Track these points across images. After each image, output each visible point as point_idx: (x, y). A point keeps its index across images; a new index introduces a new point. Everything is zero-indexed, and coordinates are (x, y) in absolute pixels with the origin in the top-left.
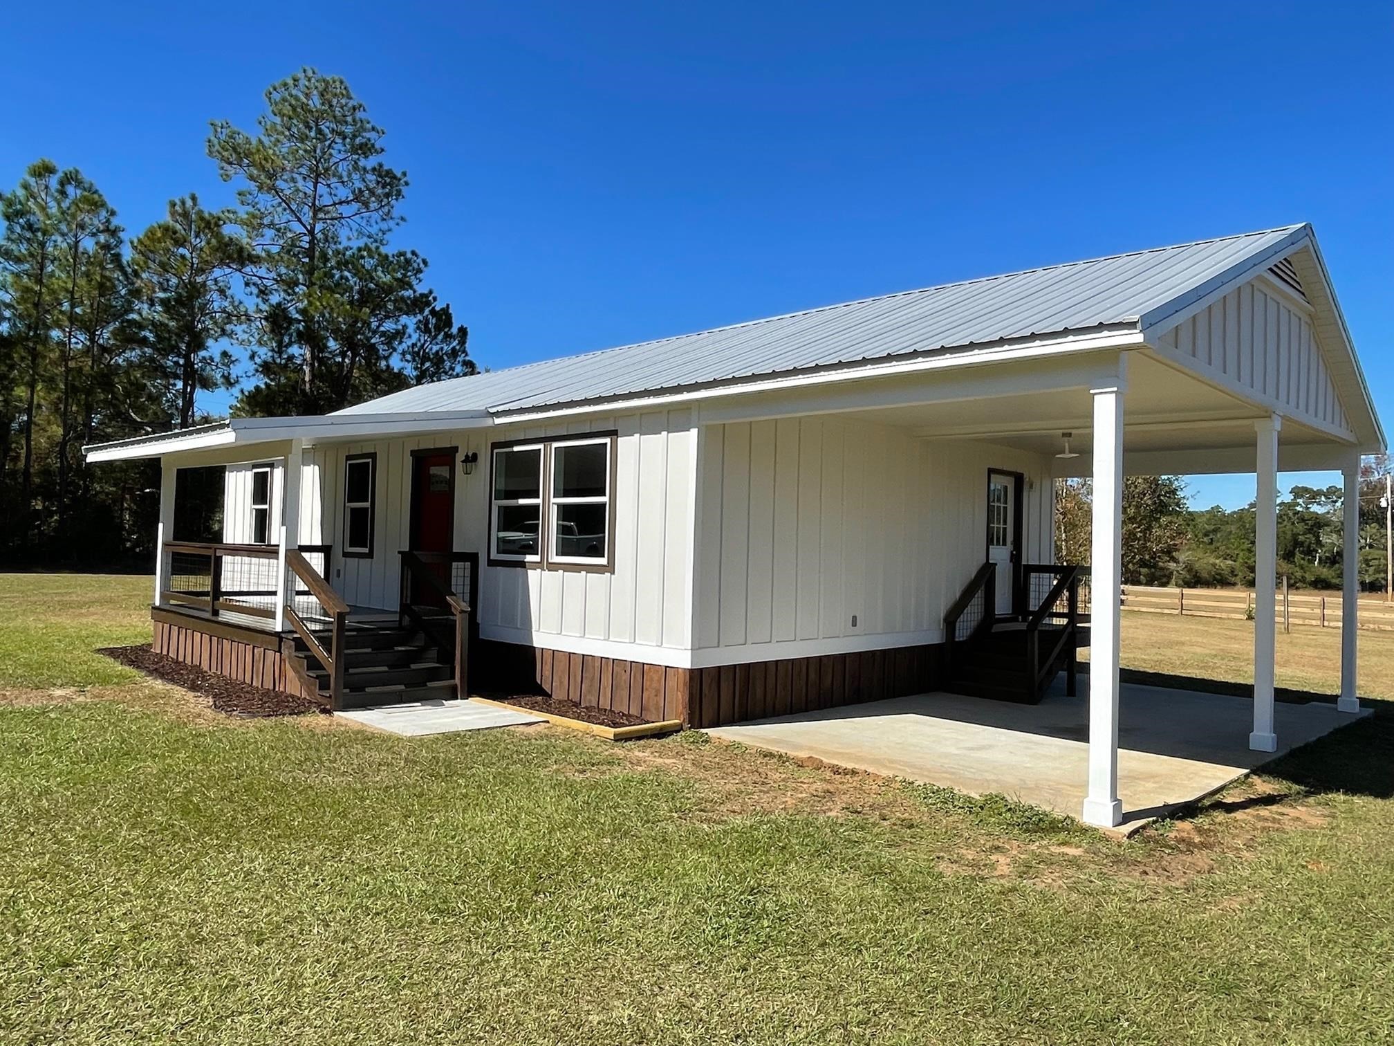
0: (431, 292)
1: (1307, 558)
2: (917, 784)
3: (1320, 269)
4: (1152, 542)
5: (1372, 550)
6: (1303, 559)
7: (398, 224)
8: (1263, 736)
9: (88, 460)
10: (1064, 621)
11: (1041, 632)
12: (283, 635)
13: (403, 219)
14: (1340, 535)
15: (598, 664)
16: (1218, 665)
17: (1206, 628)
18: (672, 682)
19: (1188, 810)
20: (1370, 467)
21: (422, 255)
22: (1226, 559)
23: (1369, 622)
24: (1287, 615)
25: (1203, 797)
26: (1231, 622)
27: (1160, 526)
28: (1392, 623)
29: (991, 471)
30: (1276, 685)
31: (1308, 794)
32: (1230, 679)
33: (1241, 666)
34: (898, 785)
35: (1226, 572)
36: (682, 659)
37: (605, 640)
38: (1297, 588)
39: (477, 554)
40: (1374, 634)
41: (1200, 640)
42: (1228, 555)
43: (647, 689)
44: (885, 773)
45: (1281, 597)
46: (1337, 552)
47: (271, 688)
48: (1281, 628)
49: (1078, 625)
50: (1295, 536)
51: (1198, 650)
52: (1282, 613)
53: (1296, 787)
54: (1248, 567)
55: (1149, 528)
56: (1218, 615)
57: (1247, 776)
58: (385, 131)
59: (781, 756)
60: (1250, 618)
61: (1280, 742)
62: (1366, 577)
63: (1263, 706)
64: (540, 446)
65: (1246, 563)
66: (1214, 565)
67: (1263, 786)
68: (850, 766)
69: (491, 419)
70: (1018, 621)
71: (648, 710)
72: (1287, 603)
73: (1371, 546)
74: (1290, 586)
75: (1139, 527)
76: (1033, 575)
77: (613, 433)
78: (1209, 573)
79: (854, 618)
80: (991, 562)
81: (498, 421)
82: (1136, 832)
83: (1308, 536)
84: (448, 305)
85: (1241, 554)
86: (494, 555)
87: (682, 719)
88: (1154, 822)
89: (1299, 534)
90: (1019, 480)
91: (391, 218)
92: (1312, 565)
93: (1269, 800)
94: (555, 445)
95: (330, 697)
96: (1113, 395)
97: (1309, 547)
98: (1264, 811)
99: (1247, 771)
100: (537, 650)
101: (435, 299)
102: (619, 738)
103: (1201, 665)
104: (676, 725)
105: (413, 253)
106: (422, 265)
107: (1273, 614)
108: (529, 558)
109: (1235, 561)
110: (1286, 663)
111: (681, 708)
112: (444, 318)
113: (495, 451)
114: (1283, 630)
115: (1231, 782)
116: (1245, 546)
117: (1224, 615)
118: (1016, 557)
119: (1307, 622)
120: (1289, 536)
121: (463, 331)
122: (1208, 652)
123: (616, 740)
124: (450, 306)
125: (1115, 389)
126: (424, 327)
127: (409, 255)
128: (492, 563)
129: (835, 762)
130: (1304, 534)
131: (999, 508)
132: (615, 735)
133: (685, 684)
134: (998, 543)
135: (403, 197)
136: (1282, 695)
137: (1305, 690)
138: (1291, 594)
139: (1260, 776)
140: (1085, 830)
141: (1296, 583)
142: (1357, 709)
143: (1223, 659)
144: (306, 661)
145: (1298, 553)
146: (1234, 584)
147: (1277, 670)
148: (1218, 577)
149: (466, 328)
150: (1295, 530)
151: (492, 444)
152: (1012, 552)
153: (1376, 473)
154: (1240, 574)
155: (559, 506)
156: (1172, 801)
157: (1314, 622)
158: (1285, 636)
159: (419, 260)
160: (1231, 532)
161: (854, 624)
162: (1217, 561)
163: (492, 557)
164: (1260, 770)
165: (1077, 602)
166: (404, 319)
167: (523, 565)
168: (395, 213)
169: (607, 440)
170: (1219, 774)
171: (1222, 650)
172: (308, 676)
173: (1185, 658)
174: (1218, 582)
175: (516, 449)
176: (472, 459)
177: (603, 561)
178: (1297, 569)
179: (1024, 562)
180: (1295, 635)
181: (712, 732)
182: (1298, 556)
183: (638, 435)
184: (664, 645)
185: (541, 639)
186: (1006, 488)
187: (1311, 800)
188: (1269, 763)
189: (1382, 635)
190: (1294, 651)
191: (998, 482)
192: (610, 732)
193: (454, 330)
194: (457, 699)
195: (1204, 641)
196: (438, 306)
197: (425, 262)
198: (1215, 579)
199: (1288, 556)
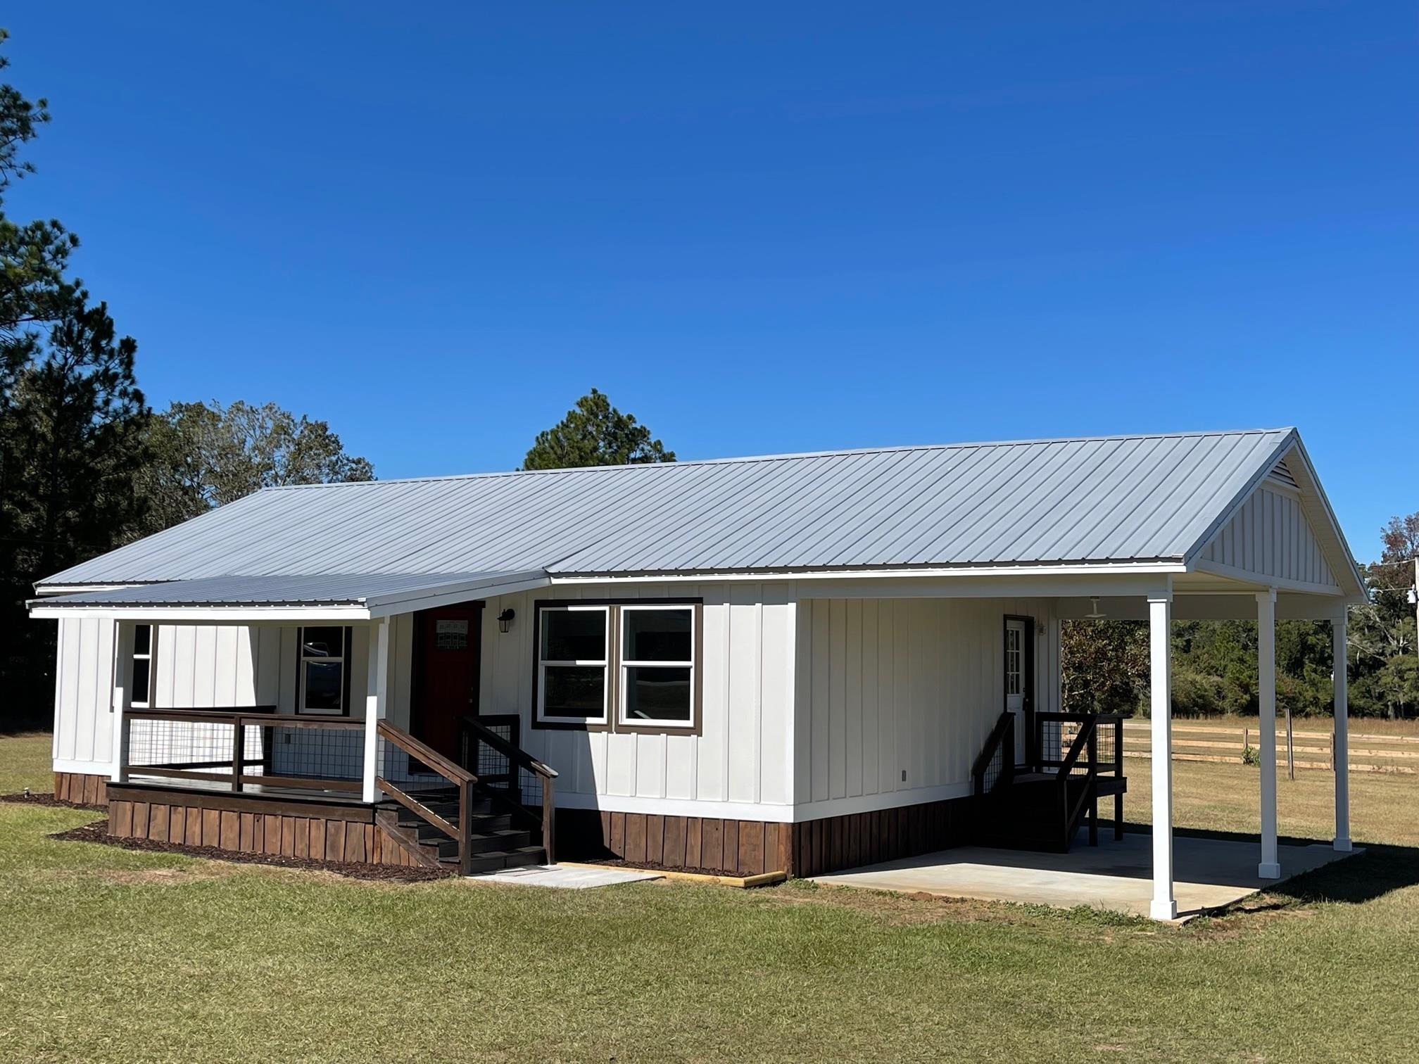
0: (78, 284)
1: (1320, 668)
2: (1018, 904)
3: (1305, 464)
4: (1127, 664)
5: (1406, 656)
6: (1315, 671)
7: (20, 176)
8: (1269, 865)
9: (32, 616)
10: (1084, 771)
11: (1068, 781)
12: (379, 806)
13: (29, 167)
14: (1364, 634)
15: (683, 824)
16: (1219, 817)
17: (1199, 776)
18: (772, 838)
19: (1220, 911)
20: (1402, 535)
21: (70, 228)
22: (1209, 674)
23: (1386, 763)
24: (1291, 757)
25: (1228, 905)
26: (1226, 766)
27: (1135, 641)
28: (1410, 764)
29: (1006, 618)
30: (1280, 833)
31: (1303, 904)
32: (1234, 829)
33: (1243, 818)
34: (1003, 907)
35: (1211, 693)
36: (785, 814)
37: (692, 800)
38: (1307, 715)
39: (518, 716)
40: (1392, 779)
41: (1194, 790)
42: (1213, 667)
43: (743, 845)
44: (989, 900)
45: (1284, 734)
46: (1360, 659)
47: (363, 860)
48: (1284, 774)
49: (1098, 774)
50: (1303, 636)
51: (1196, 802)
52: (1286, 754)
53: (1294, 900)
54: (1240, 686)
55: (1121, 646)
56: (1210, 759)
57: (1258, 894)
58: (9, 33)
59: (891, 893)
60: (1248, 761)
61: (1283, 870)
62: (1401, 695)
63: (1269, 849)
64: (606, 608)
65: (1238, 679)
66: (1193, 683)
67: (1268, 899)
68: (958, 897)
69: (547, 579)
70: (1032, 772)
71: (744, 864)
72: (1290, 741)
73: (1405, 650)
74: (1293, 714)
75: (1110, 645)
76: (1045, 723)
77: (698, 601)
78: (1188, 695)
79: (904, 773)
80: (1008, 711)
81: (555, 581)
82: (1187, 922)
83: (1320, 637)
84: (104, 304)
85: (1230, 666)
86: (541, 717)
87: (786, 870)
88: (1199, 917)
89: (1308, 634)
90: (1029, 624)
91: (11, 166)
92: (1327, 679)
93: (1275, 907)
94: (623, 608)
95: (459, 863)
96: (1164, 604)
97: (1322, 652)
98: (1273, 913)
99: (1258, 890)
100: (602, 813)
101: (85, 295)
102: (748, 886)
103: (1201, 817)
104: (782, 875)
105: (55, 224)
106: (69, 244)
107: (1274, 755)
108: (590, 720)
109: (1222, 676)
110: (1290, 813)
111: (784, 859)
112: (101, 323)
113: (541, 609)
114: (1287, 776)
115: (1248, 896)
116: (1238, 653)
117: (1217, 759)
118: (1028, 704)
119: (1315, 765)
120: (1294, 637)
121: (129, 346)
122: (1206, 803)
123: (745, 888)
124: (108, 305)
125: (1165, 600)
126: (64, 338)
127: (48, 228)
128: (536, 725)
129: (944, 895)
130: (1316, 633)
131: (1012, 653)
132: (746, 883)
133: (787, 837)
134: (1013, 693)
135: (34, 135)
136: (1283, 841)
137: (1307, 837)
138: (1296, 730)
139: (1268, 893)
140: (1152, 923)
141: (1305, 707)
142: (1350, 848)
143: (1224, 811)
144: (417, 831)
145: (1307, 662)
146: (1222, 712)
147: (1280, 820)
148: (1200, 701)
149: (134, 341)
150: (1302, 627)
151: (536, 601)
152: (1024, 700)
153: (1409, 544)
154: (1230, 695)
155: (630, 669)
156: (1207, 906)
157: (1323, 765)
158: (1289, 784)
159: (65, 237)
160: (1214, 631)
161: (904, 779)
162: (1198, 678)
163: (539, 719)
164: (1268, 888)
165: (1096, 749)
166: (35, 326)
167: (583, 727)
168: (18, 160)
169: (692, 607)
170: (1238, 892)
171: (1221, 801)
172: (420, 844)
173: (1183, 811)
174: (1200, 709)
175: (571, 609)
176: (508, 616)
177: (690, 723)
178: (1307, 686)
179: (1036, 710)
180: (1300, 781)
181: (818, 880)
182: (1308, 666)
183: (727, 605)
184: (762, 802)
185: (606, 803)
186: (1017, 632)
187: (1307, 906)
188: (1275, 885)
189: (1399, 780)
190: (1300, 800)
191: (1012, 625)
192: (740, 882)
193: (116, 344)
194: (547, 864)
195: (1199, 791)
196: (89, 306)
197: (74, 240)
198: (1196, 704)
199: (1294, 667)
